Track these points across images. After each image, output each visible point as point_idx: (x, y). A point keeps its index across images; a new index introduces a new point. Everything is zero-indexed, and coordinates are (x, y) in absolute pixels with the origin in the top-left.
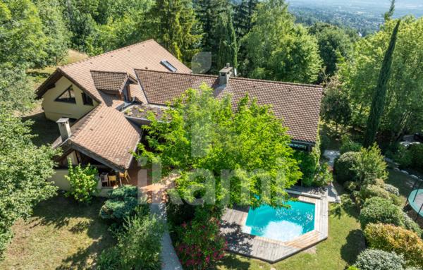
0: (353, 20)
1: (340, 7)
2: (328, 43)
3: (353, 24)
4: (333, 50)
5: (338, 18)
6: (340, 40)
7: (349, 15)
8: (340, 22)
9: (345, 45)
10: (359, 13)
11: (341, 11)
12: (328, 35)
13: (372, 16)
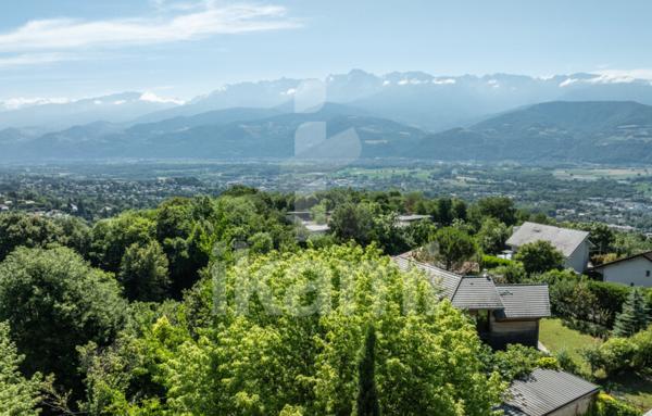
0: (55, 187)
1: (28, 170)
2: (37, 291)
3: (57, 192)
4: (57, 305)
5: (28, 185)
6: (65, 275)
7: (46, 181)
8: (34, 191)
9: (80, 284)
10: (62, 175)
11: (31, 174)
12: (28, 270)
13: (82, 178)
